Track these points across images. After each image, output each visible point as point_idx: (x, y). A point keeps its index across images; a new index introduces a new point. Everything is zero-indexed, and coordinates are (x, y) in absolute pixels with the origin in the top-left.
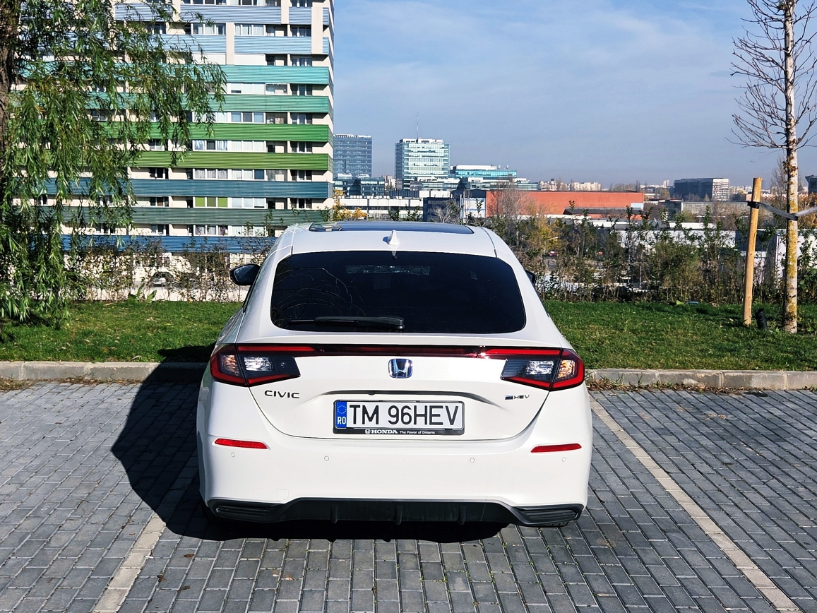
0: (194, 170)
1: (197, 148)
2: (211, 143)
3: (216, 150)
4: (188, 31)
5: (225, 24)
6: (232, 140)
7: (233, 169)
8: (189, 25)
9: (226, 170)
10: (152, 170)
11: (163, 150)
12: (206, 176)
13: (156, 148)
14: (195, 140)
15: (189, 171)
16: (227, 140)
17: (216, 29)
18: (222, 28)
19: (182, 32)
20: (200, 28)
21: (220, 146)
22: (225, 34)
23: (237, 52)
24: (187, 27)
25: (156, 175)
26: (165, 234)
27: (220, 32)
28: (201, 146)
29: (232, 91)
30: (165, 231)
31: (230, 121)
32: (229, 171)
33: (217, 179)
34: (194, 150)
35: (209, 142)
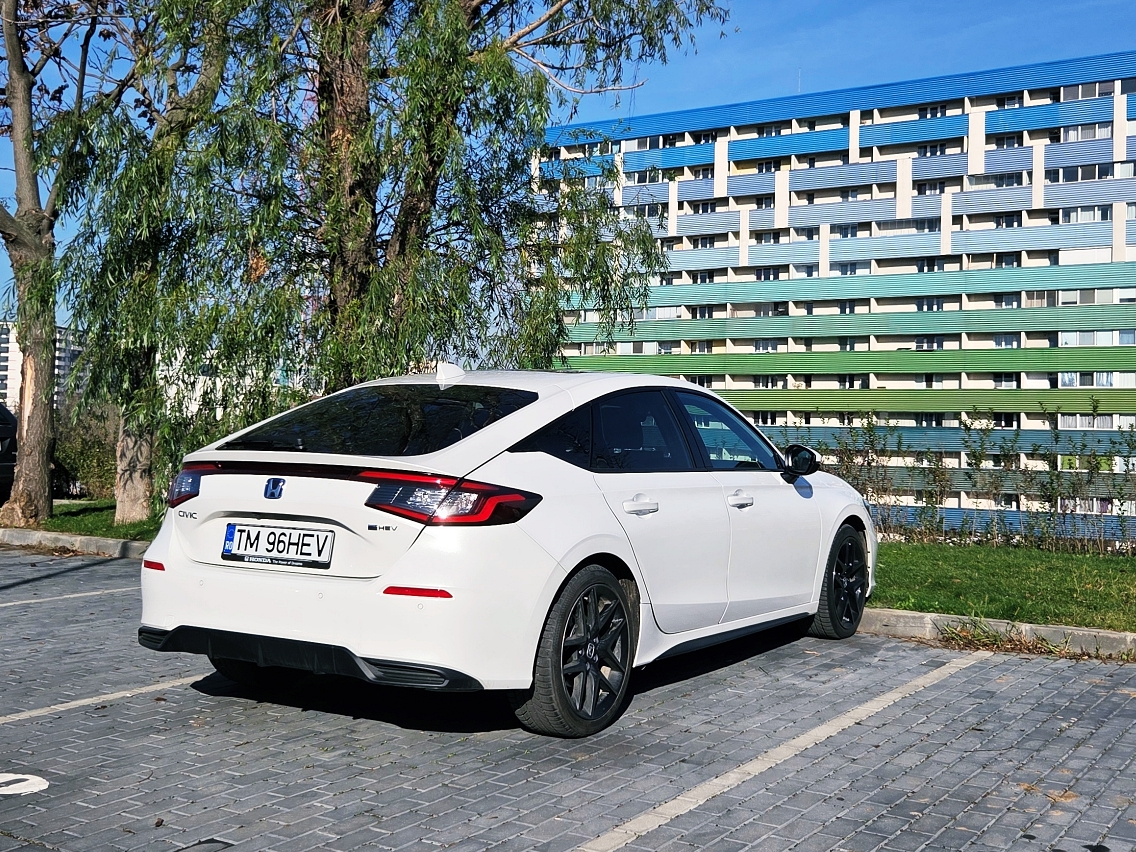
0: (1059, 415)
1: (1064, 384)
2: (1087, 376)
3: (1095, 387)
4: (1055, 221)
5: (1112, 205)
6: (1121, 372)
7: (1121, 415)
8: (1056, 211)
9: (1111, 415)
10: (997, 417)
11: (1015, 387)
12: (1080, 424)
13: (1004, 385)
14: (1062, 372)
15: (1052, 418)
16: (1112, 372)
17: (1098, 213)
18: (1106, 211)
19: (1046, 222)
20: (1073, 215)
21: (1101, 381)
22: (1111, 218)
23: (1128, 244)
24: (1052, 215)
25: (1003, 423)
26: (1014, 508)
27: (1104, 217)
28: (1071, 383)
29: (1121, 300)
30: (1014, 504)
31: (1116, 343)
32: (1115, 417)
33: (1095, 429)
34: (1060, 386)
35: (1083, 374)
